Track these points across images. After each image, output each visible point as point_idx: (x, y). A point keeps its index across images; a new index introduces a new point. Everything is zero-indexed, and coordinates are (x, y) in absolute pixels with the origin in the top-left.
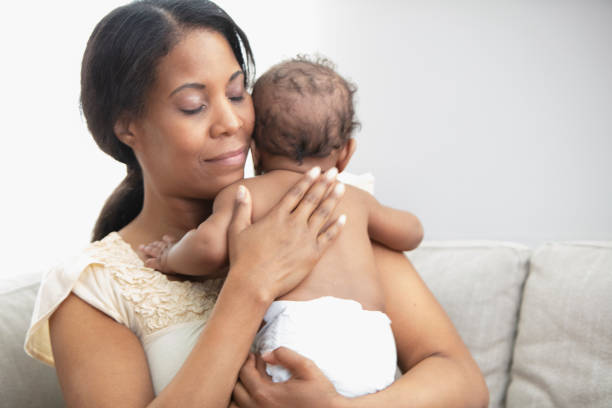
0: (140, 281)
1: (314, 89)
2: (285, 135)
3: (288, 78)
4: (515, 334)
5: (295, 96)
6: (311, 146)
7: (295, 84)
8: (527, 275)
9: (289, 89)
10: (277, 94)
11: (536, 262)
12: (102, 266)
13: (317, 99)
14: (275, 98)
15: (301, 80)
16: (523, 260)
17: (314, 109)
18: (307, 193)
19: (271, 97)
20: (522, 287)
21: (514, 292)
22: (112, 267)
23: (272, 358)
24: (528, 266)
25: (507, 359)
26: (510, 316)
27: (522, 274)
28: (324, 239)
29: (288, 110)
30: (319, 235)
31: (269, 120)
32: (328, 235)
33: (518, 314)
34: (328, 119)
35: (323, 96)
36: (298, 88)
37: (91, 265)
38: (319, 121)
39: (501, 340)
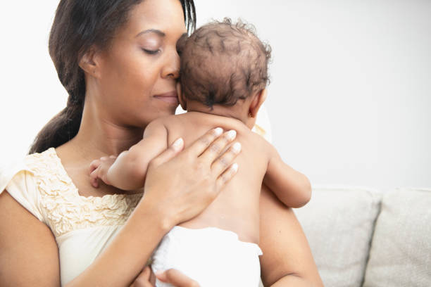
0: (55, 193)
1: (223, 49)
2: (198, 85)
3: (205, 38)
4: (367, 259)
5: (207, 54)
6: (218, 95)
7: (208, 44)
8: (379, 213)
9: (203, 47)
10: (194, 51)
11: (386, 202)
12: (32, 174)
13: (224, 57)
14: (192, 54)
15: (215, 41)
16: (376, 200)
17: (222, 66)
18: (212, 144)
19: (190, 53)
20: (375, 222)
21: (368, 226)
22: (39, 176)
23: (164, 277)
24: (380, 206)
25: (360, 278)
26: (364, 244)
27: (375, 211)
28: (221, 182)
29: (199, 65)
30: (218, 178)
31: (187, 71)
32: (224, 178)
33: (370, 243)
34: (232, 75)
35: (230, 55)
36: (210, 48)
37: (25, 172)
38: (224, 76)
39: (356, 263)
